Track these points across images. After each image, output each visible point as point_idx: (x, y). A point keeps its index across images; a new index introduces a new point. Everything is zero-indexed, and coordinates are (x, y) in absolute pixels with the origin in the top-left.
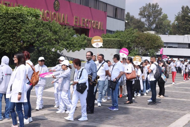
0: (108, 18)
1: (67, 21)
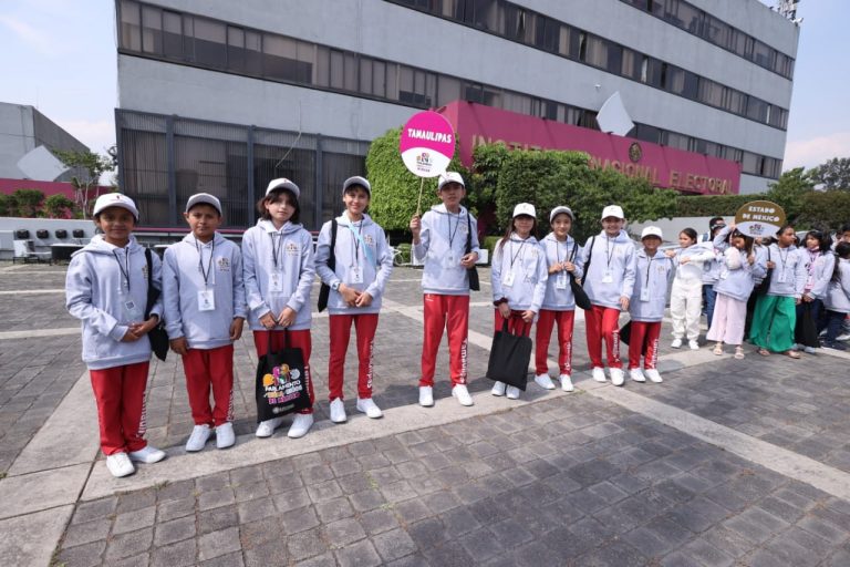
0: (742, 176)
1: (657, 177)
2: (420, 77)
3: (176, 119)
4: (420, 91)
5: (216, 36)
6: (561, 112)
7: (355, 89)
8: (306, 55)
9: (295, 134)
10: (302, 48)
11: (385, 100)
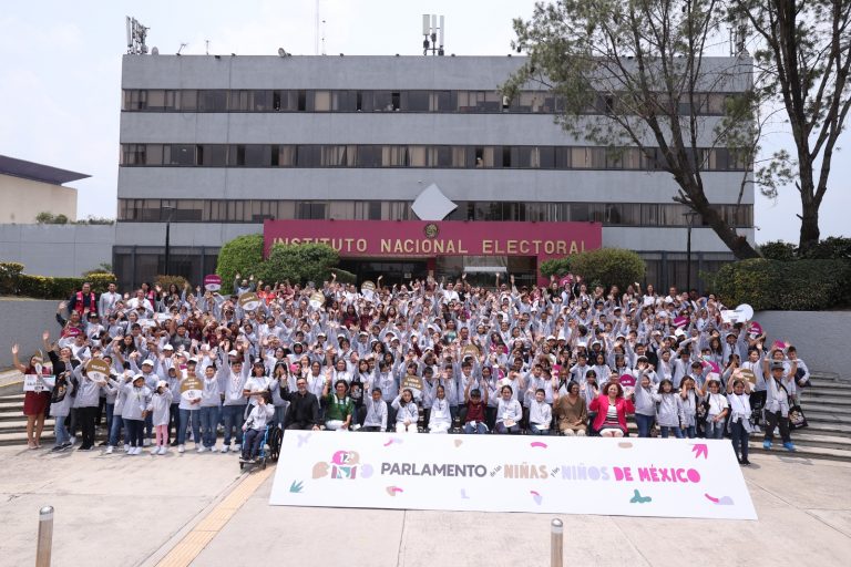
2: (266, 205)
3: (136, 247)
4: (266, 212)
5: (156, 206)
6: (385, 209)
7: (224, 218)
8: (198, 206)
9: (189, 247)
10: (199, 203)
11: (243, 222)
